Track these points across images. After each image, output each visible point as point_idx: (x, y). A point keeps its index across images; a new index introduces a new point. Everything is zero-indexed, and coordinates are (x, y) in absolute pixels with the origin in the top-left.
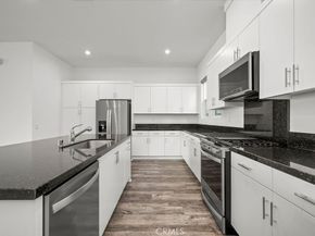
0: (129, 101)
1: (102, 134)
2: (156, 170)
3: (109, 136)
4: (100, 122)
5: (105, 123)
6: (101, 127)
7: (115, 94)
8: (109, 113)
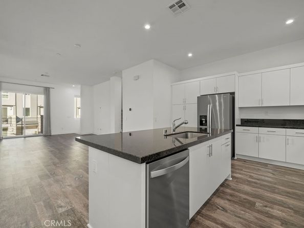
0: (233, 94)
1: (203, 127)
2: (268, 177)
3: (209, 130)
4: (201, 117)
5: (206, 117)
6: (202, 121)
7: (216, 88)
8: (210, 107)
